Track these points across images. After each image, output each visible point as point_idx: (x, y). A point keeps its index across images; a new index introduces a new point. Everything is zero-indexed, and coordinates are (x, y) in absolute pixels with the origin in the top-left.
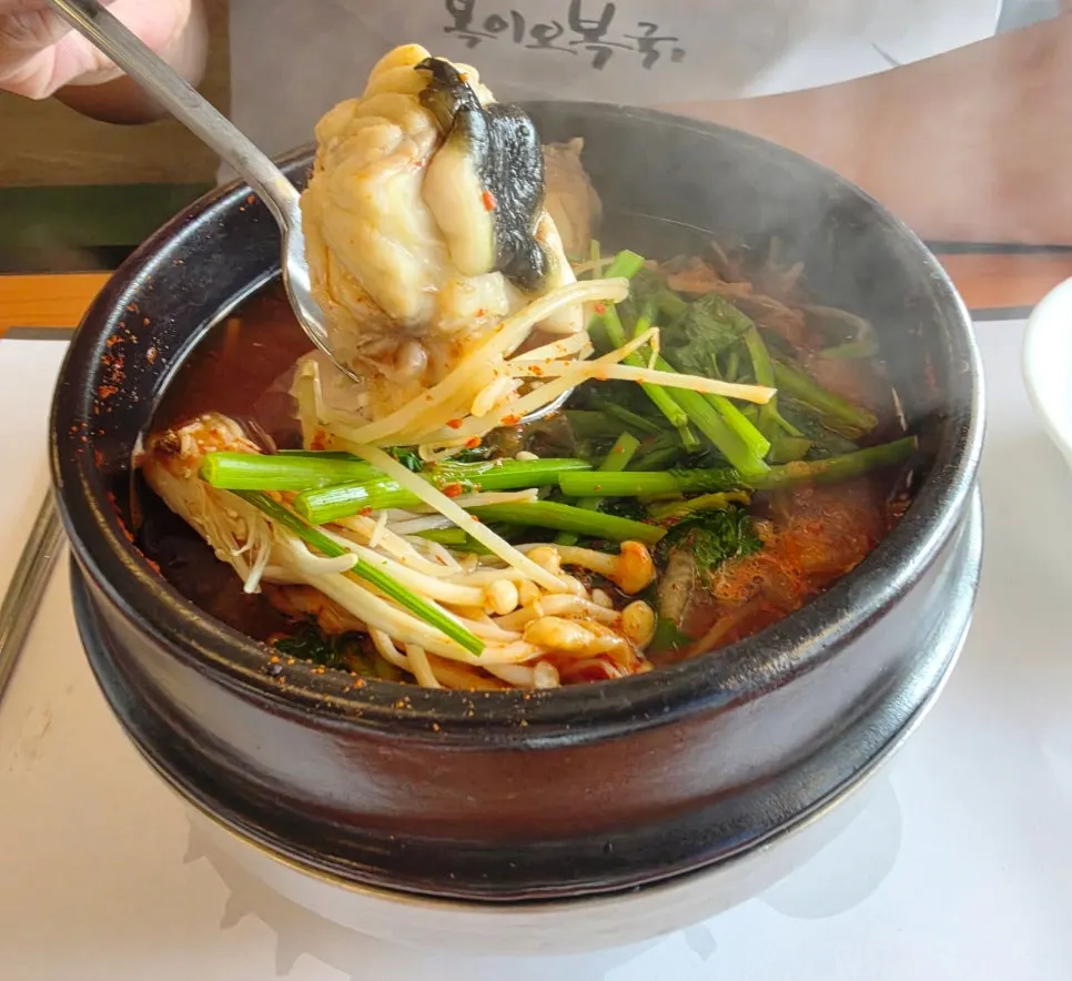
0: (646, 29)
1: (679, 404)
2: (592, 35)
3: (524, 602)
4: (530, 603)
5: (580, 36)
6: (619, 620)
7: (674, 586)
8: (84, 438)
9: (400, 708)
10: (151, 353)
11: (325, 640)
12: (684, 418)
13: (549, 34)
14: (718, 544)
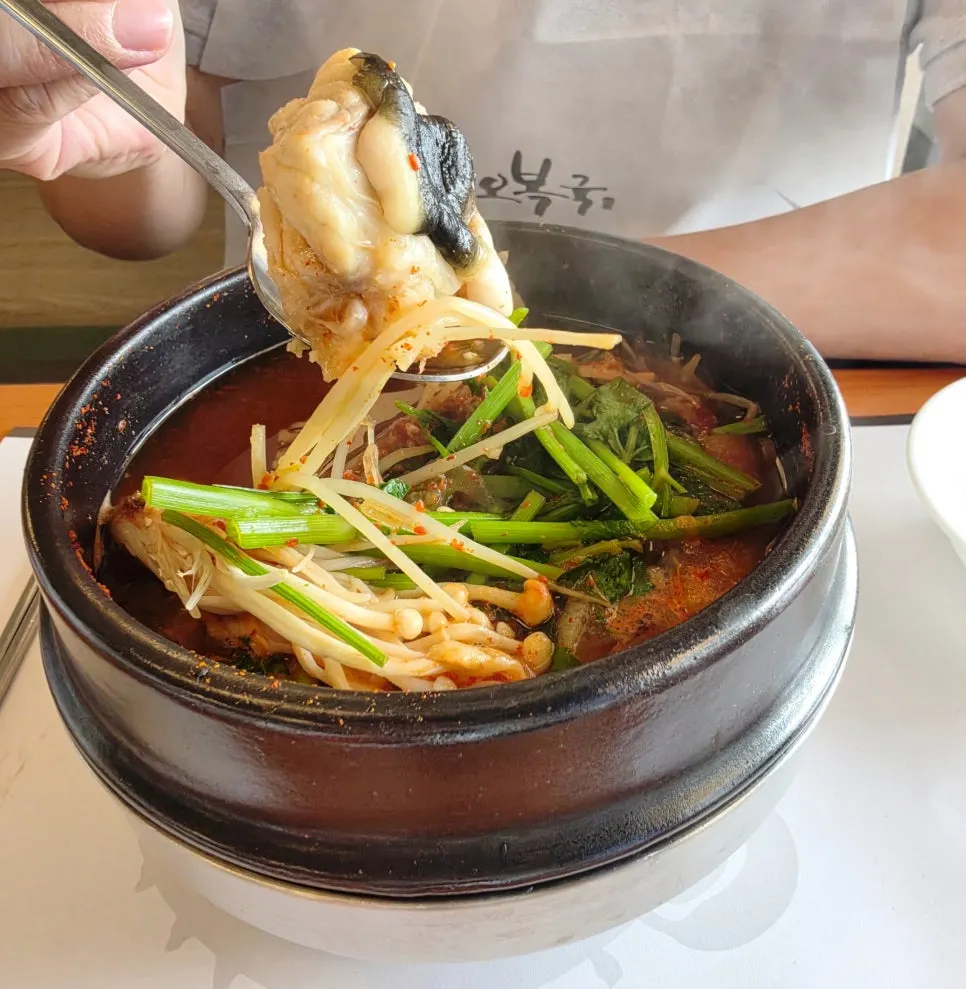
0: (580, 180)
1: (580, 465)
2: (532, 186)
3: (432, 629)
4: (439, 630)
5: (523, 187)
6: (520, 648)
7: (570, 620)
8: (53, 485)
9: (310, 705)
10: (121, 425)
11: (255, 661)
12: (584, 476)
13: (495, 185)
14: (611, 585)
